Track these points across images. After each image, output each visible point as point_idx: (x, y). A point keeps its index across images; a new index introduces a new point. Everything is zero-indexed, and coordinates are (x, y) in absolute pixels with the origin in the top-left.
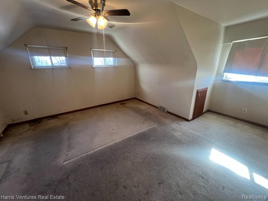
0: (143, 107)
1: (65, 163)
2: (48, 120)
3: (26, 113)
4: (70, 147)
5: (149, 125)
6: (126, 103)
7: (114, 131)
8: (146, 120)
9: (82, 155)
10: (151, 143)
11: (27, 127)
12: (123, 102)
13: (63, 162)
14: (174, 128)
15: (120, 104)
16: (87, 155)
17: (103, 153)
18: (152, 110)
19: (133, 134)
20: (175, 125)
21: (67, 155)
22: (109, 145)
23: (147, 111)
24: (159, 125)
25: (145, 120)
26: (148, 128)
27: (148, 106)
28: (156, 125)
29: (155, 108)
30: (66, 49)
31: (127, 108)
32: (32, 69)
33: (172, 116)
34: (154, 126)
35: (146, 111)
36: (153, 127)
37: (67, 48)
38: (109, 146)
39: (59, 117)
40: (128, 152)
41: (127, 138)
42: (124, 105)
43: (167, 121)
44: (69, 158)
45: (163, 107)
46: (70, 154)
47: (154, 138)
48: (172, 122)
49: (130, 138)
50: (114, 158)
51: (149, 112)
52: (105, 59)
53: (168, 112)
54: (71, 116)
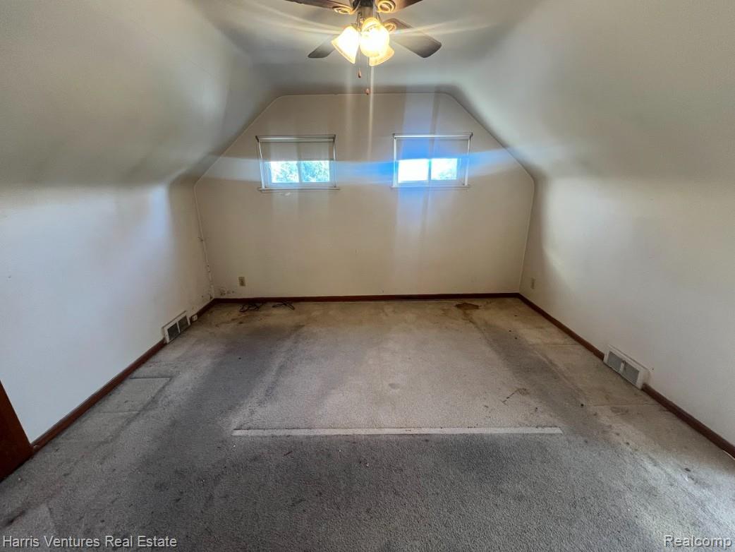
0: (534, 335)
1: (238, 433)
2: (273, 307)
3: (242, 283)
4: (270, 394)
5: (526, 419)
6: (477, 307)
7: (393, 390)
8: (523, 392)
9: (279, 428)
10: (499, 503)
11: (235, 312)
12: (468, 301)
13: (235, 427)
14: (652, 483)
15: (458, 306)
16: (288, 436)
17: (324, 449)
18: (567, 357)
19: (447, 431)
20: (669, 470)
21: (252, 413)
22: (356, 433)
23: (546, 357)
24: (572, 438)
25: (519, 390)
26: (515, 431)
27: (559, 338)
28: (557, 431)
29: (589, 355)
30: (332, 140)
31: (471, 325)
32: (261, 191)
33: (667, 420)
34: (548, 430)
35: (541, 357)
36: (541, 434)
37: (334, 138)
38: (353, 436)
39: (296, 305)
40: (396, 493)
41: (420, 435)
42: (468, 312)
43: (627, 432)
44: (250, 424)
45: (626, 364)
46: (260, 412)
47: (519, 487)
48: (654, 451)
49: (427, 441)
50: (343, 486)
51: (551, 362)
52: (430, 164)
53: (647, 390)
54: (316, 310)
